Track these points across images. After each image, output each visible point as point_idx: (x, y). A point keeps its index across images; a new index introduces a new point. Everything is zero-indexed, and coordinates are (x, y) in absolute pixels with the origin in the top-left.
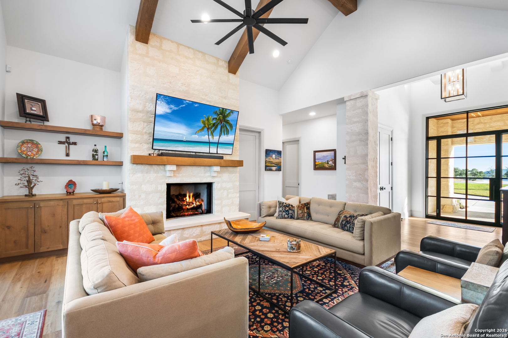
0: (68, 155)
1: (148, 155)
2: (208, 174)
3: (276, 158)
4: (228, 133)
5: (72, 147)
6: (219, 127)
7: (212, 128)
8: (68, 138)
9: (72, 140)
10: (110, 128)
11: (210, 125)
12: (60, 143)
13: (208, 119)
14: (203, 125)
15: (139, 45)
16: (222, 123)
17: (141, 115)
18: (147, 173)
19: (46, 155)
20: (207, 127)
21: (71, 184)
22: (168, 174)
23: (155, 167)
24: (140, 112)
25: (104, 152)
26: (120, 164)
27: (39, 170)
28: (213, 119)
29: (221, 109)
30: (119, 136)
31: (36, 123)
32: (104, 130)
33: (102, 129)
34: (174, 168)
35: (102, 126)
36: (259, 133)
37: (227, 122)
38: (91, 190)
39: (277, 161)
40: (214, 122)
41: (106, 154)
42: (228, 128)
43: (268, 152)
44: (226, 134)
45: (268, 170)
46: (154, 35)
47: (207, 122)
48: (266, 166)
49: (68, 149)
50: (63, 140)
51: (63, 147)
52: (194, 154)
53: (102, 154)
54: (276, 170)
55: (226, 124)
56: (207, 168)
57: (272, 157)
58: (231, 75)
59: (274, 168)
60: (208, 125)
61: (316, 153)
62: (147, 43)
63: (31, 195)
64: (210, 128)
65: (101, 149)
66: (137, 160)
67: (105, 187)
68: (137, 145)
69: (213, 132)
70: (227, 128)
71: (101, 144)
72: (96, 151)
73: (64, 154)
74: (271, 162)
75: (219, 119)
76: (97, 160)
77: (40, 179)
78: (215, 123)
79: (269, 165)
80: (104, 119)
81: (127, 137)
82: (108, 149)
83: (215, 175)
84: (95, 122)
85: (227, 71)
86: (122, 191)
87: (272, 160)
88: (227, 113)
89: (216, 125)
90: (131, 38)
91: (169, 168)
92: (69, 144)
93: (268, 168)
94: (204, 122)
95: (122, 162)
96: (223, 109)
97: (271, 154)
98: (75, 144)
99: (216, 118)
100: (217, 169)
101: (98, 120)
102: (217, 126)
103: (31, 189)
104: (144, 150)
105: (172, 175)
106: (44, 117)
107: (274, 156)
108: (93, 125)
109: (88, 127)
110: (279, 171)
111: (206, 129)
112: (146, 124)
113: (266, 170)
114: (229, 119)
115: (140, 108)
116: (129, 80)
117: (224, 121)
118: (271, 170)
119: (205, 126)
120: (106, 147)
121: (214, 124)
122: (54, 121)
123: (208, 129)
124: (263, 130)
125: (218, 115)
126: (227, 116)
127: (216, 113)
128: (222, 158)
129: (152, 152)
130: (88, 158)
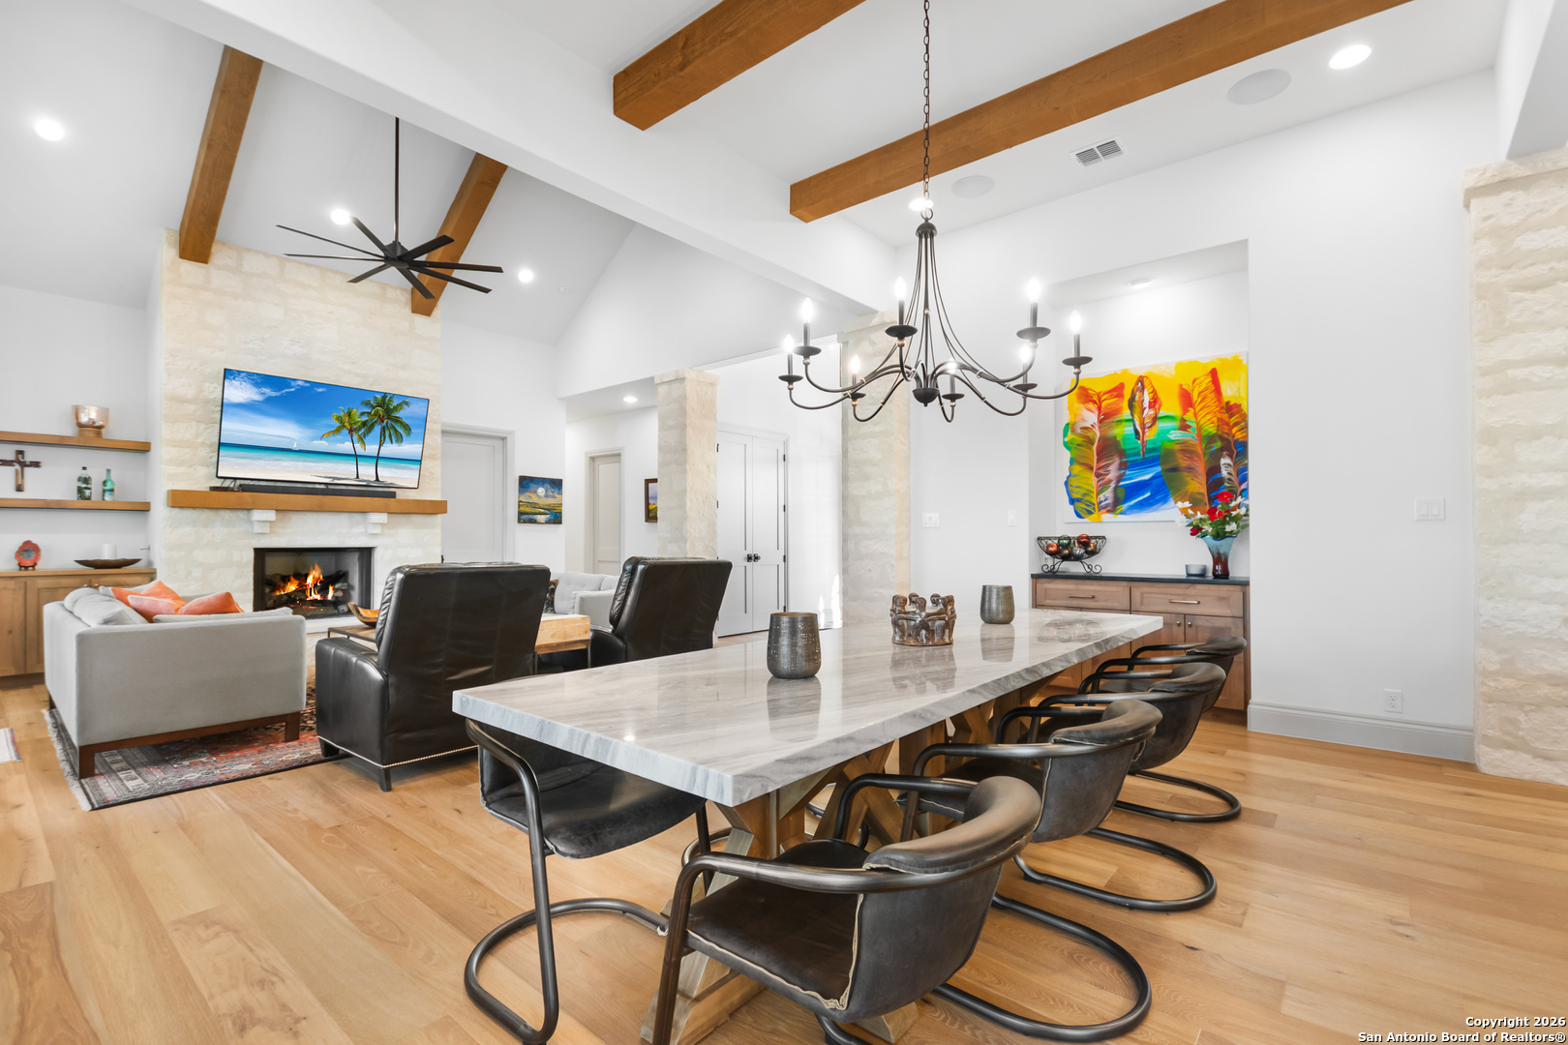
0: (19, 489)
1: (208, 490)
2: (360, 529)
3: (546, 496)
4: (400, 439)
5: (29, 471)
6: (377, 429)
7: (359, 430)
8: (20, 453)
9: (29, 458)
10: (119, 431)
11: (355, 423)
12: (5, 464)
13: (349, 414)
14: (338, 424)
15: (188, 266)
16: (383, 421)
17: (191, 407)
20: (349, 427)
21: (29, 549)
22: (257, 528)
23: (226, 515)
24: (190, 401)
25: (105, 483)
26: (143, 509)
28: (363, 414)
29: (379, 396)
30: (143, 448)
32: (104, 436)
33: (99, 434)
34: (271, 515)
35: (102, 428)
36: (504, 439)
37: (397, 420)
38: (77, 561)
39: (550, 501)
40: (364, 418)
41: (109, 486)
42: (400, 430)
43: (526, 483)
44: (397, 441)
45: (525, 522)
46: (224, 244)
47: (347, 418)
48: (521, 514)
49: (20, 476)
50: (12, 457)
52: (323, 486)
53: (100, 488)
54: (548, 522)
55: (394, 424)
56: (358, 517)
57: (535, 492)
58: (419, 319)
59: (541, 518)
60: (351, 424)
61: (650, 485)
62: (205, 261)
64: (358, 429)
65: (97, 476)
66: (180, 500)
67: (107, 555)
68: (181, 470)
69: (365, 436)
70: (396, 431)
71: (97, 465)
72: (86, 480)
73: (12, 486)
74: (534, 505)
75: (375, 415)
76: (89, 498)
78: (366, 421)
79: (528, 510)
80: (105, 412)
81: (161, 452)
82: (114, 476)
83: (378, 530)
84: (83, 420)
85: (408, 310)
86: (150, 563)
87: (534, 499)
88: (395, 404)
89: (369, 424)
90: (168, 253)
91: (258, 515)
92: (24, 465)
93: (525, 517)
94: (339, 419)
95: (148, 504)
96: (385, 395)
97: (532, 486)
98: (37, 464)
99: (370, 413)
100: (383, 518)
102: (372, 426)
104: (200, 480)
105: (267, 530)
107: (541, 491)
108: (80, 425)
109: (68, 430)
110: (554, 523)
111: (345, 431)
112: (203, 426)
113: (519, 521)
114: (400, 414)
115: (190, 393)
116: (165, 340)
117: (388, 418)
118: (534, 522)
119: (344, 426)
120: (108, 471)
121: (364, 424)
123: (351, 431)
124: (511, 433)
125: (373, 407)
126: (396, 409)
127: (367, 404)
128: (393, 495)
129: (218, 483)
130: (67, 495)
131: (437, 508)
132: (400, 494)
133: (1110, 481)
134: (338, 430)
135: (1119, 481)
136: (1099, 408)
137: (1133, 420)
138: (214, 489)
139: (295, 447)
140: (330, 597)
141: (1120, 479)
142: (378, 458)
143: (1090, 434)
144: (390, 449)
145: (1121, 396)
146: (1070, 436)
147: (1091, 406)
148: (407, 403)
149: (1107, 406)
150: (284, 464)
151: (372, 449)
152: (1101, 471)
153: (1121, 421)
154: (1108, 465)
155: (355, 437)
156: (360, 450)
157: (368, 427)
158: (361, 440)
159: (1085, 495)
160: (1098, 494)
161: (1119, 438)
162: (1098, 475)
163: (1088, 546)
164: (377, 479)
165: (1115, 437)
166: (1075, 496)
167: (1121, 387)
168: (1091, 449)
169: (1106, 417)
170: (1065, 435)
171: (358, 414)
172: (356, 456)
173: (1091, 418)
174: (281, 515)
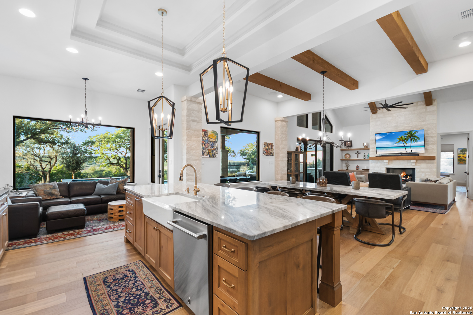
0: (358, 157)
1: (375, 156)
2: (409, 164)
4: (416, 141)
5: (359, 154)
6: (410, 139)
8: (358, 151)
9: (359, 152)
12: (356, 153)
13: (401, 137)
14: (399, 140)
17: (373, 141)
18: (377, 163)
19: (352, 158)
21: (358, 167)
22: (386, 164)
23: (380, 161)
25: (368, 156)
27: (350, 162)
28: (405, 137)
29: (408, 132)
30: (369, 149)
31: (350, 148)
34: (387, 161)
35: (367, 146)
37: (415, 136)
38: (362, 169)
40: (405, 138)
44: (416, 142)
49: (358, 155)
50: (357, 152)
51: (357, 154)
56: (409, 161)
58: (428, 107)
60: (402, 140)
62: (376, 113)
63: (347, 169)
66: (372, 159)
67: (366, 168)
68: (373, 153)
70: (415, 139)
72: (365, 155)
73: (357, 157)
75: (408, 136)
76: (365, 158)
77: (350, 165)
83: (414, 164)
84: (364, 145)
88: (413, 133)
91: (385, 161)
92: (358, 153)
94: (399, 139)
96: (410, 131)
98: (360, 153)
100: (414, 161)
101: (365, 144)
103: (347, 168)
106: (351, 146)
109: (363, 147)
112: (374, 144)
114: (415, 135)
115: (372, 139)
117: (412, 136)
119: (401, 140)
120: (368, 153)
121: (406, 139)
122: (354, 147)
123: (402, 141)
125: (407, 135)
126: (414, 134)
127: (406, 134)
128: (417, 155)
129: (378, 155)
130: (362, 158)
131: (431, 158)
132: (420, 155)
134: (399, 141)
138: (376, 156)
139: (390, 146)
140: (408, 178)
142: (411, 146)
144: (414, 144)
148: (417, 132)
151: (409, 144)
155: (404, 142)
156: (405, 145)
157: (407, 139)
158: (406, 143)
164: (412, 151)
171: (404, 137)
172: (405, 146)
174: (390, 161)
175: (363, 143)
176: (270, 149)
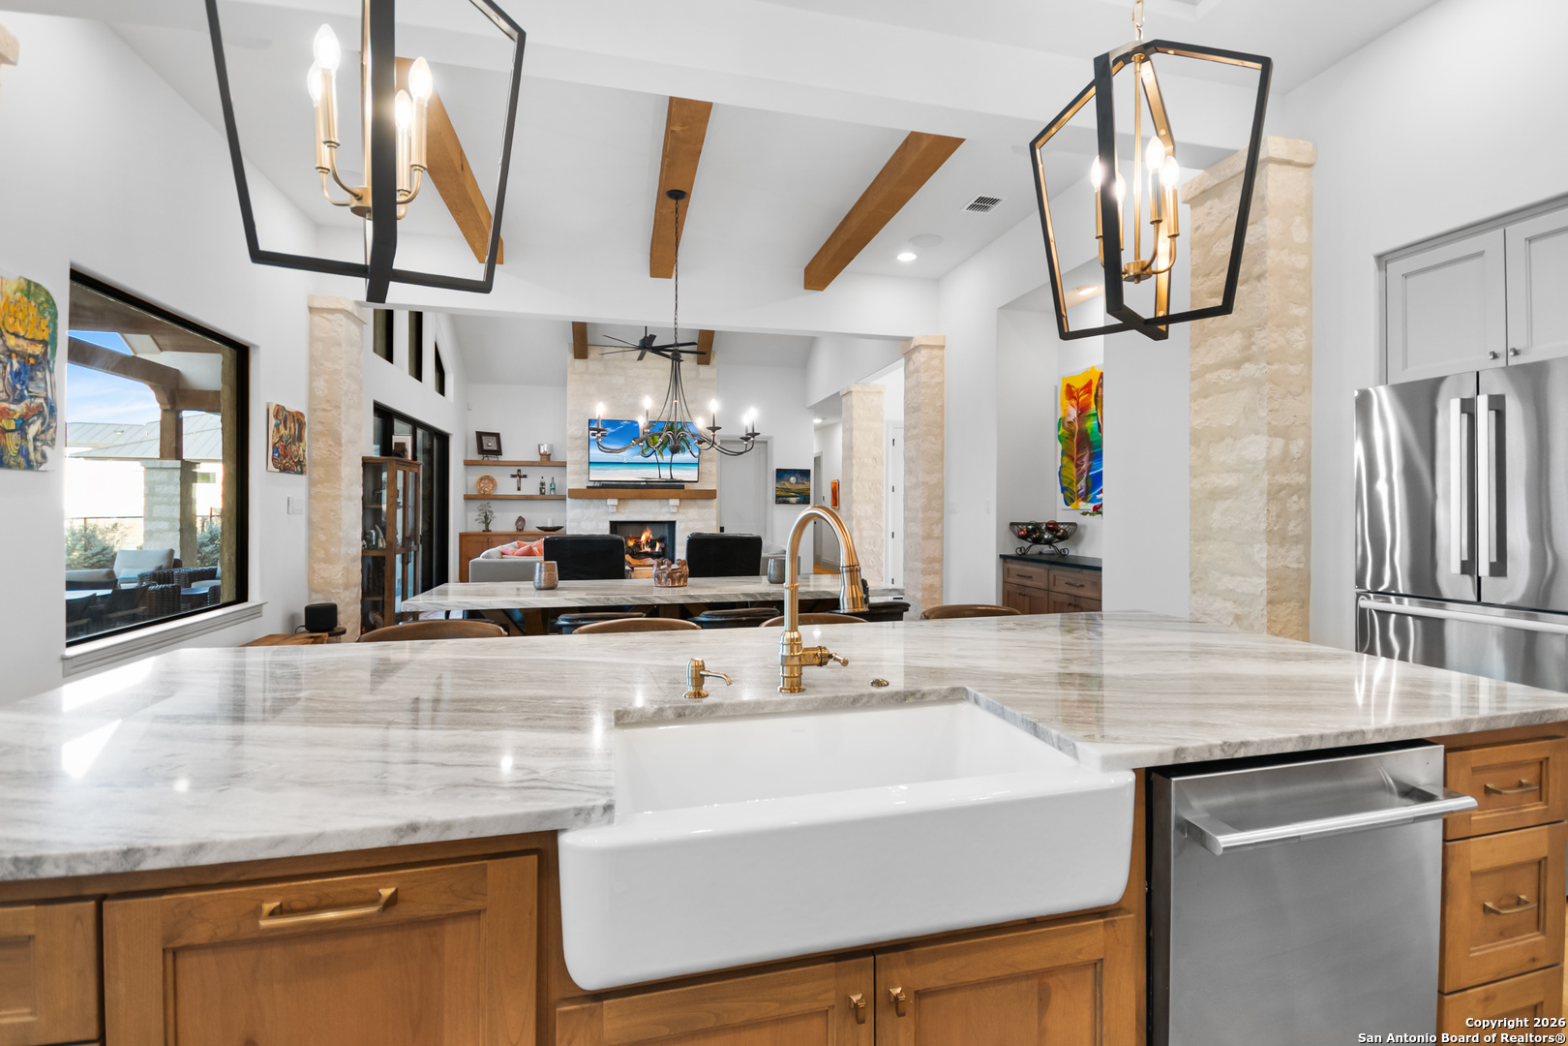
0: (519, 489)
1: (583, 488)
2: (665, 510)
3: (797, 483)
4: (683, 450)
5: (522, 480)
7: (659, 447)
8: (519, 471)
9: (523, 473)
10: (557, 458)
11: (656, 444)
12: (513, 476)
13: (654, 438)
14: (646, 445)
15: (579, 363)
17: (580, 442)
18: (586, 508)
19: (501, 491)
21: (521, 519)
23: (596, 502)
24: (579, 438)
25: (550, 485)
26: (563, 499)
27: (494, 505)
29: (669, 424)
30: (563, 465)
31: (493, 458)
32: (552, 459)
33: (549, 459)
34: (615, 502)
35: (549, 455)
36: (766, 442)
37: (681, 439)
38: (539, 528)
39: (801, 487)
41: (552, 486)
42: (683, 444)
43: (781, 474)
44: (681, 452)
45: (781, 503)
46: (593, 345)
48: (777, 497)
49: (519, 482)
50: (515, 473)
51: (515, 480)
53: (549, 488)
54: (798, 503)
56: (665, 501)
57: (788, 480)
58: (703, 368)
59: (793, 500)
60: (653, 445)
62: (586, 358)
63: (487, 530)
64: (657, 447)
65: (548, 481)
66: (576, 494)
67: (549, 525)
68: (576, 477)
69: (663, 451)
70: (681, 444)
71: (548, 475)
72: (543, 484)
73: (516, 488)
74: (788, 490)
75: (667, 437)
76: (545, 494)
77: (495, 514)
79: (782, 494)
80: (551, 447)
81: (569, 467)
82: (556, 481)
83: (675, 510)
84: (542, 452)
85: (695, 363)
87: (788, 485)
88: (679, 428)
90: (571, 356)
91: (609, 501)
92: (520, 477)
93: (781, 499)
95: (565, 496)
96: (673, 423)
97: (786, 475)
98: (525, 476)
100: (678, 502)
101: (544, 449)
103: (487, 524)
104: (583, 483)
105: (615, 511)
106: (498, 452)
107: (794, 479)
108: (541, 455)
109: (537, 458)
110: (804, 503)
111: (651, 449)
112: (582, 453)
113: (777, 502)
114: (682, 434)
115: (576, 435)
116: (570, 405)
118: (788, 502)
119: (649, 446)
120: (552, 478)
121: (661, 444)
122: (508, 455)
124: (770, 438)
126: (679, 431)
127: (662, 430)
128: (683, 487)
129: (591, 484)
130: (536, 492)
131: (710, 495)
132: (688, 486)
133: (1084, 471)
134: (647, 449)
135: (1088, 472)
136: (1078, 403)
137: (1096, 414)
138: (588, 487)
139: (625, 461)
140: (657, 550)
141: (1090, 469)
143: (1073, 428)
144: (678, 457)
145: (1090, 392)
146: (1062, 430)
147: (1074, 402)
149: (1083, 400)
150: (620, 471)
151: (667, 459)
152: (1079, 462)
153: (1090, 415)
154: (1083, 456)
155: (657, 452)
156: (660, 460)
157: (664, 444)
158: (661, 453)
159: (1070, 484)
160: (1077, 484)
161: (1089, 431)
162: (1077, 466)
163: (1059, 532)
165: (1086, 431)
166: (1065, 485)
167: (1090, 384)
168: (1073, 441)
169: (1083, 410)
170: (1059, 430)
172: (658, 463)
173: (1074, 413)
174: (621, 502)
175: (539, 446)
176: (293, 442)
